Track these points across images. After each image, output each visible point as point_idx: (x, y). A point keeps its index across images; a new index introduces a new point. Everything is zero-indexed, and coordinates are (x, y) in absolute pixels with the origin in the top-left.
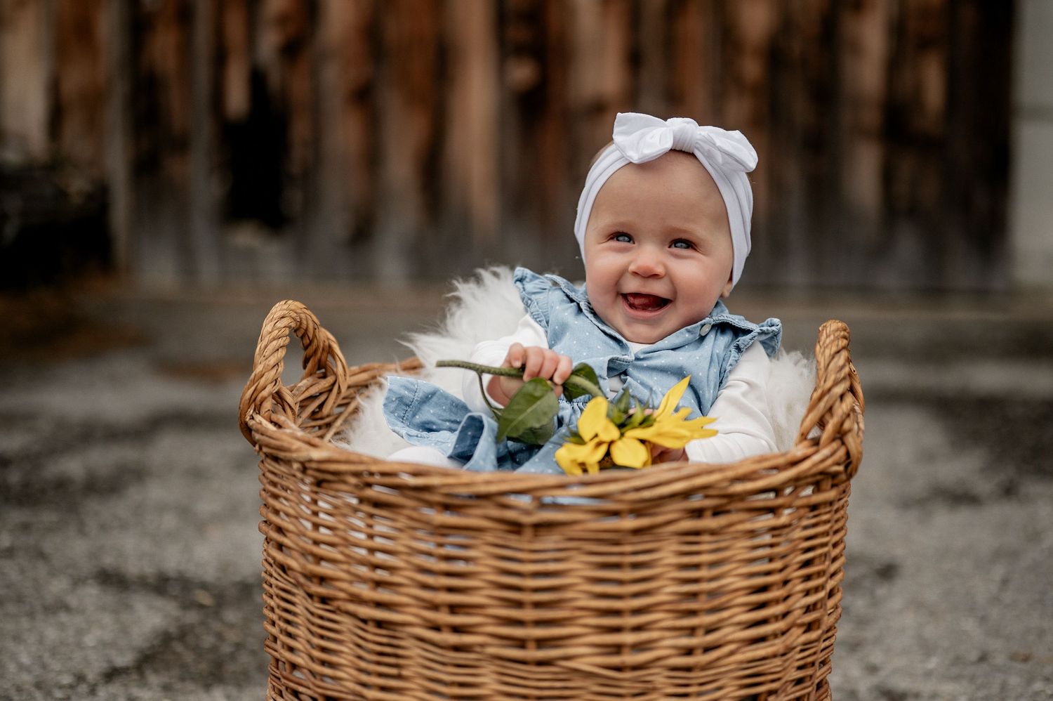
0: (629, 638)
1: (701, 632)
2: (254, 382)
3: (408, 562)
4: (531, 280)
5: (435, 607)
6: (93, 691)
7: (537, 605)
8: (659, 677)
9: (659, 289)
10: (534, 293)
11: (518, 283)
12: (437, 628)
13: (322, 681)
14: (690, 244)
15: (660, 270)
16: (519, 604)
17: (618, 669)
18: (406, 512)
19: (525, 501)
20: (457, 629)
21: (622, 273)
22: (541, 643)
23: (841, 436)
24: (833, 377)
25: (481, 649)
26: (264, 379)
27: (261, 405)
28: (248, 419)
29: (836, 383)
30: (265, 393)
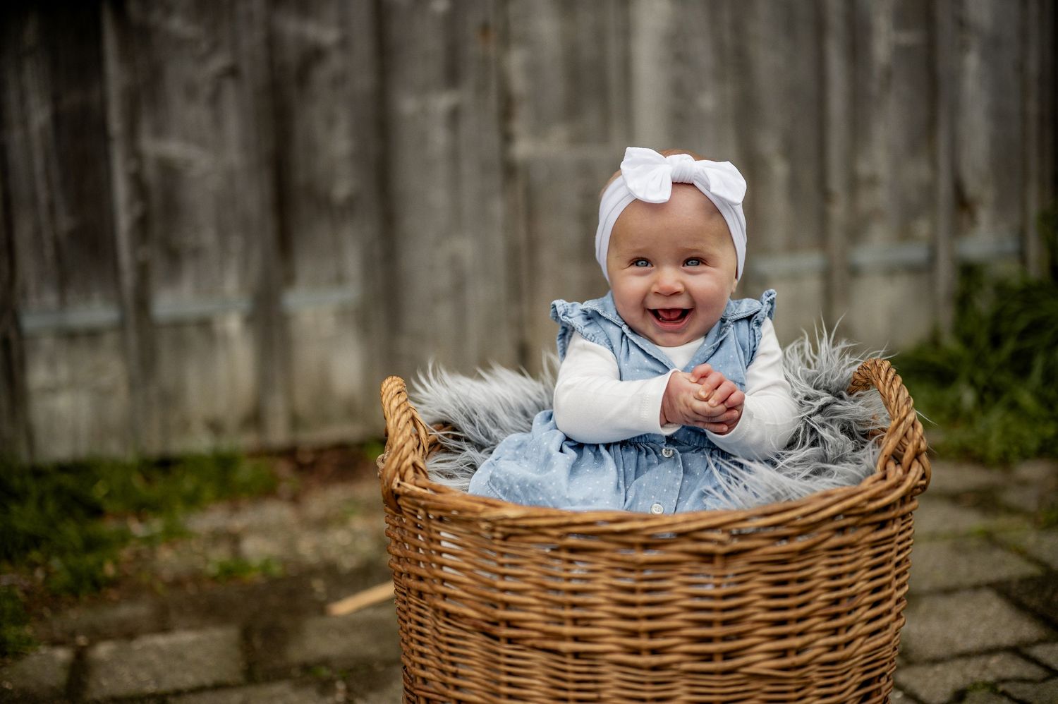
0: (796, 642)
1: (843, 630)
2: (396, 453)
3: (608, 598)
5: (635, 634)
7: (726, 623)
8: (814, 674)
9: (681, 303)
12: (636, 651)
14: (700, 261)
15: (679, 288)
16: (708, 623)
17: (786, 669)
18: (606, 554)
19: (717, 535)
20: (654, 651)
22: (727, 655)
23: (917, 456)
24: (905, 408)
25: (675, 666)
26: (405, 449)
27: (405, 473)
28: (395, 487)
29: (908, 412)
30: (409, 462)
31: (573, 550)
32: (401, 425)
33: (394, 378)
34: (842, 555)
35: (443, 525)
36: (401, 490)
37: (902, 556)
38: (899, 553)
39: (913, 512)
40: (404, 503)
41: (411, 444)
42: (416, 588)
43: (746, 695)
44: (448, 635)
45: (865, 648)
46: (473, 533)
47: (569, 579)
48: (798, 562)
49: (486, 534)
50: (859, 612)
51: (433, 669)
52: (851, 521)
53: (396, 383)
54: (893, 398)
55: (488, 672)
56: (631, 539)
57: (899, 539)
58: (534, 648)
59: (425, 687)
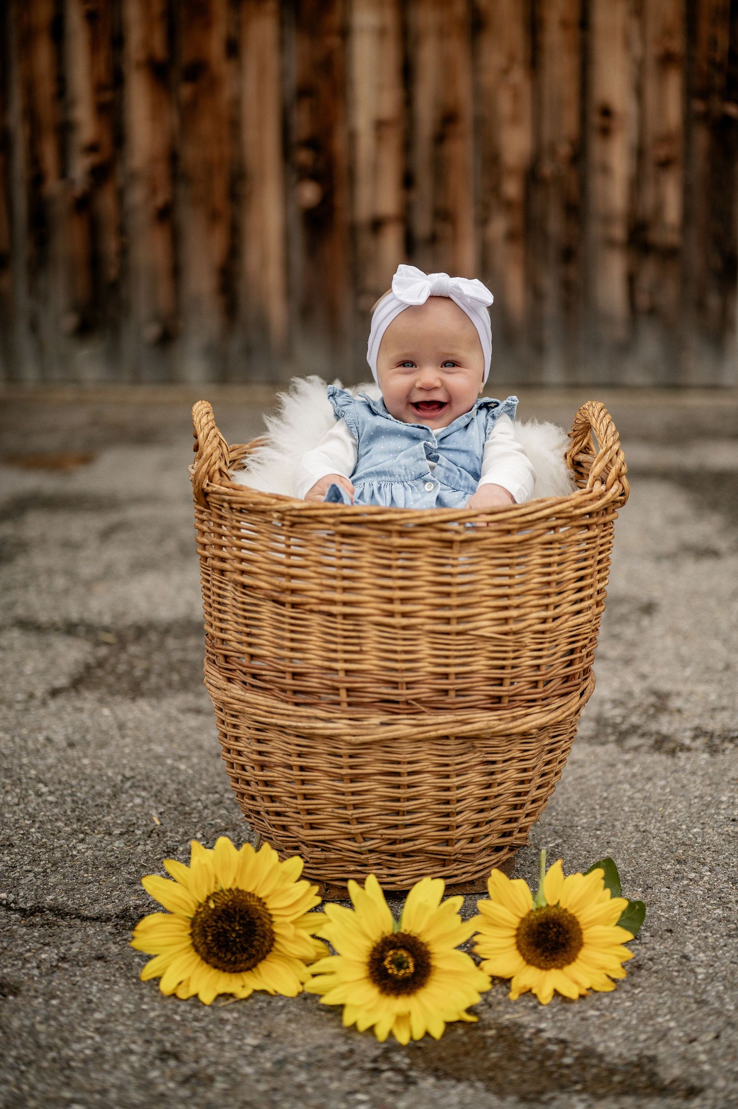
0: (514, 613)
1: (552, 607)
2: (206, 460)
3: (370, 573)
4: (340, 395)
5: (390, 601)
6: (44, 703)
7: (460, 595)
8: (527, 639)
9: (439, 396)
10: (344, 405)
11: (331, 398)
12: (391, 614)
13: (291, 662)
14: (455, 364)
15: (438, 384)
16: (448, 595)
17: (506, 634)
18: (370, 539)
19: (455, 526)
20: (404, 615)
21: (411, 389)
22: (460, 620)
23: (619, 477)
24: (612, 439)
25: (420, 627)
26: (213, 457)
27: (213, 476)
28: (205, 486)
29: (614, 443)
30: (216, 467)
31: (344, 535)
32: (210, 438)
33: (204, 402)
34: (552, 549)
35: (243, 515)
36: (209, 489)
37: (603, 556)
38: (600, 553)
39: (614, 521)
40: (212, 500)
41: (217, 454)
42: (219, 567)
43: (474, 652)
44: (244, 603)
45: (570, 623)
46: (267, 522)
47: (341, 558)
48: (517, 551)
49: (276, 522)
50: (565, 595)
51: (231, 632)
52: (560, 522)
53: (205, 405)
54: (603, 432)
55: (275, 631)
56: (389, 527)
57: (599, 542)
58: (312, 611)
59: (224, 647)
